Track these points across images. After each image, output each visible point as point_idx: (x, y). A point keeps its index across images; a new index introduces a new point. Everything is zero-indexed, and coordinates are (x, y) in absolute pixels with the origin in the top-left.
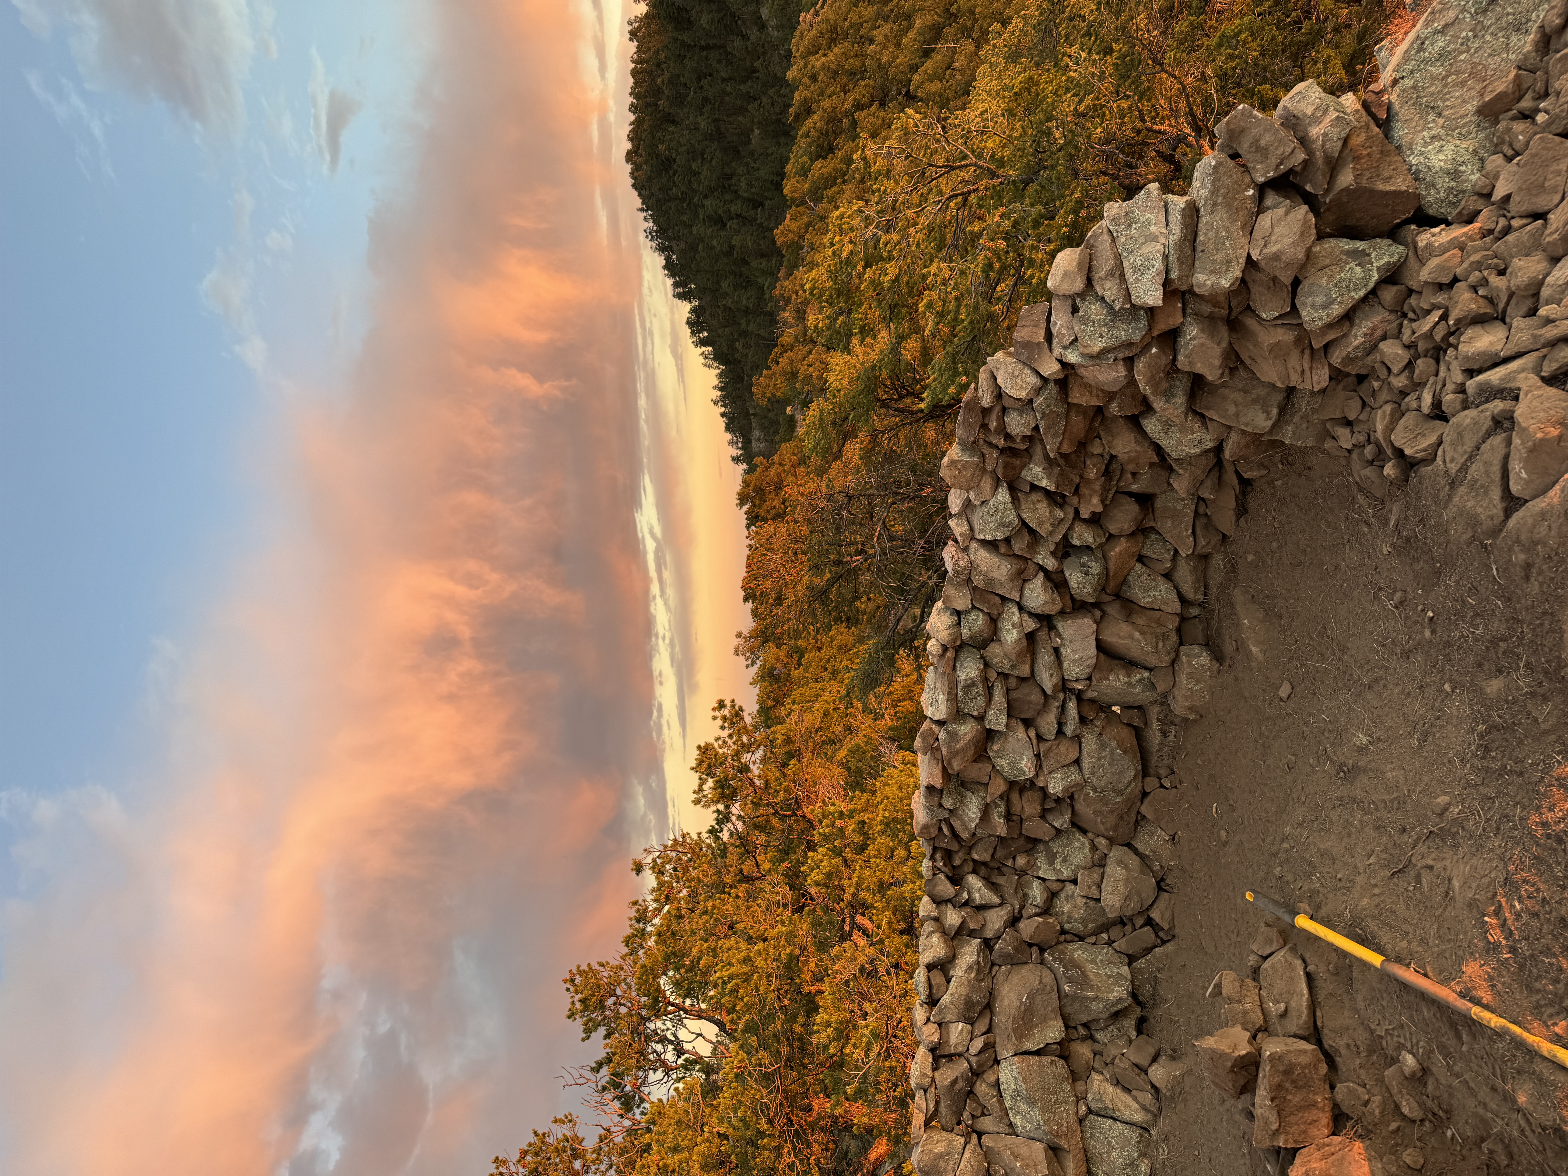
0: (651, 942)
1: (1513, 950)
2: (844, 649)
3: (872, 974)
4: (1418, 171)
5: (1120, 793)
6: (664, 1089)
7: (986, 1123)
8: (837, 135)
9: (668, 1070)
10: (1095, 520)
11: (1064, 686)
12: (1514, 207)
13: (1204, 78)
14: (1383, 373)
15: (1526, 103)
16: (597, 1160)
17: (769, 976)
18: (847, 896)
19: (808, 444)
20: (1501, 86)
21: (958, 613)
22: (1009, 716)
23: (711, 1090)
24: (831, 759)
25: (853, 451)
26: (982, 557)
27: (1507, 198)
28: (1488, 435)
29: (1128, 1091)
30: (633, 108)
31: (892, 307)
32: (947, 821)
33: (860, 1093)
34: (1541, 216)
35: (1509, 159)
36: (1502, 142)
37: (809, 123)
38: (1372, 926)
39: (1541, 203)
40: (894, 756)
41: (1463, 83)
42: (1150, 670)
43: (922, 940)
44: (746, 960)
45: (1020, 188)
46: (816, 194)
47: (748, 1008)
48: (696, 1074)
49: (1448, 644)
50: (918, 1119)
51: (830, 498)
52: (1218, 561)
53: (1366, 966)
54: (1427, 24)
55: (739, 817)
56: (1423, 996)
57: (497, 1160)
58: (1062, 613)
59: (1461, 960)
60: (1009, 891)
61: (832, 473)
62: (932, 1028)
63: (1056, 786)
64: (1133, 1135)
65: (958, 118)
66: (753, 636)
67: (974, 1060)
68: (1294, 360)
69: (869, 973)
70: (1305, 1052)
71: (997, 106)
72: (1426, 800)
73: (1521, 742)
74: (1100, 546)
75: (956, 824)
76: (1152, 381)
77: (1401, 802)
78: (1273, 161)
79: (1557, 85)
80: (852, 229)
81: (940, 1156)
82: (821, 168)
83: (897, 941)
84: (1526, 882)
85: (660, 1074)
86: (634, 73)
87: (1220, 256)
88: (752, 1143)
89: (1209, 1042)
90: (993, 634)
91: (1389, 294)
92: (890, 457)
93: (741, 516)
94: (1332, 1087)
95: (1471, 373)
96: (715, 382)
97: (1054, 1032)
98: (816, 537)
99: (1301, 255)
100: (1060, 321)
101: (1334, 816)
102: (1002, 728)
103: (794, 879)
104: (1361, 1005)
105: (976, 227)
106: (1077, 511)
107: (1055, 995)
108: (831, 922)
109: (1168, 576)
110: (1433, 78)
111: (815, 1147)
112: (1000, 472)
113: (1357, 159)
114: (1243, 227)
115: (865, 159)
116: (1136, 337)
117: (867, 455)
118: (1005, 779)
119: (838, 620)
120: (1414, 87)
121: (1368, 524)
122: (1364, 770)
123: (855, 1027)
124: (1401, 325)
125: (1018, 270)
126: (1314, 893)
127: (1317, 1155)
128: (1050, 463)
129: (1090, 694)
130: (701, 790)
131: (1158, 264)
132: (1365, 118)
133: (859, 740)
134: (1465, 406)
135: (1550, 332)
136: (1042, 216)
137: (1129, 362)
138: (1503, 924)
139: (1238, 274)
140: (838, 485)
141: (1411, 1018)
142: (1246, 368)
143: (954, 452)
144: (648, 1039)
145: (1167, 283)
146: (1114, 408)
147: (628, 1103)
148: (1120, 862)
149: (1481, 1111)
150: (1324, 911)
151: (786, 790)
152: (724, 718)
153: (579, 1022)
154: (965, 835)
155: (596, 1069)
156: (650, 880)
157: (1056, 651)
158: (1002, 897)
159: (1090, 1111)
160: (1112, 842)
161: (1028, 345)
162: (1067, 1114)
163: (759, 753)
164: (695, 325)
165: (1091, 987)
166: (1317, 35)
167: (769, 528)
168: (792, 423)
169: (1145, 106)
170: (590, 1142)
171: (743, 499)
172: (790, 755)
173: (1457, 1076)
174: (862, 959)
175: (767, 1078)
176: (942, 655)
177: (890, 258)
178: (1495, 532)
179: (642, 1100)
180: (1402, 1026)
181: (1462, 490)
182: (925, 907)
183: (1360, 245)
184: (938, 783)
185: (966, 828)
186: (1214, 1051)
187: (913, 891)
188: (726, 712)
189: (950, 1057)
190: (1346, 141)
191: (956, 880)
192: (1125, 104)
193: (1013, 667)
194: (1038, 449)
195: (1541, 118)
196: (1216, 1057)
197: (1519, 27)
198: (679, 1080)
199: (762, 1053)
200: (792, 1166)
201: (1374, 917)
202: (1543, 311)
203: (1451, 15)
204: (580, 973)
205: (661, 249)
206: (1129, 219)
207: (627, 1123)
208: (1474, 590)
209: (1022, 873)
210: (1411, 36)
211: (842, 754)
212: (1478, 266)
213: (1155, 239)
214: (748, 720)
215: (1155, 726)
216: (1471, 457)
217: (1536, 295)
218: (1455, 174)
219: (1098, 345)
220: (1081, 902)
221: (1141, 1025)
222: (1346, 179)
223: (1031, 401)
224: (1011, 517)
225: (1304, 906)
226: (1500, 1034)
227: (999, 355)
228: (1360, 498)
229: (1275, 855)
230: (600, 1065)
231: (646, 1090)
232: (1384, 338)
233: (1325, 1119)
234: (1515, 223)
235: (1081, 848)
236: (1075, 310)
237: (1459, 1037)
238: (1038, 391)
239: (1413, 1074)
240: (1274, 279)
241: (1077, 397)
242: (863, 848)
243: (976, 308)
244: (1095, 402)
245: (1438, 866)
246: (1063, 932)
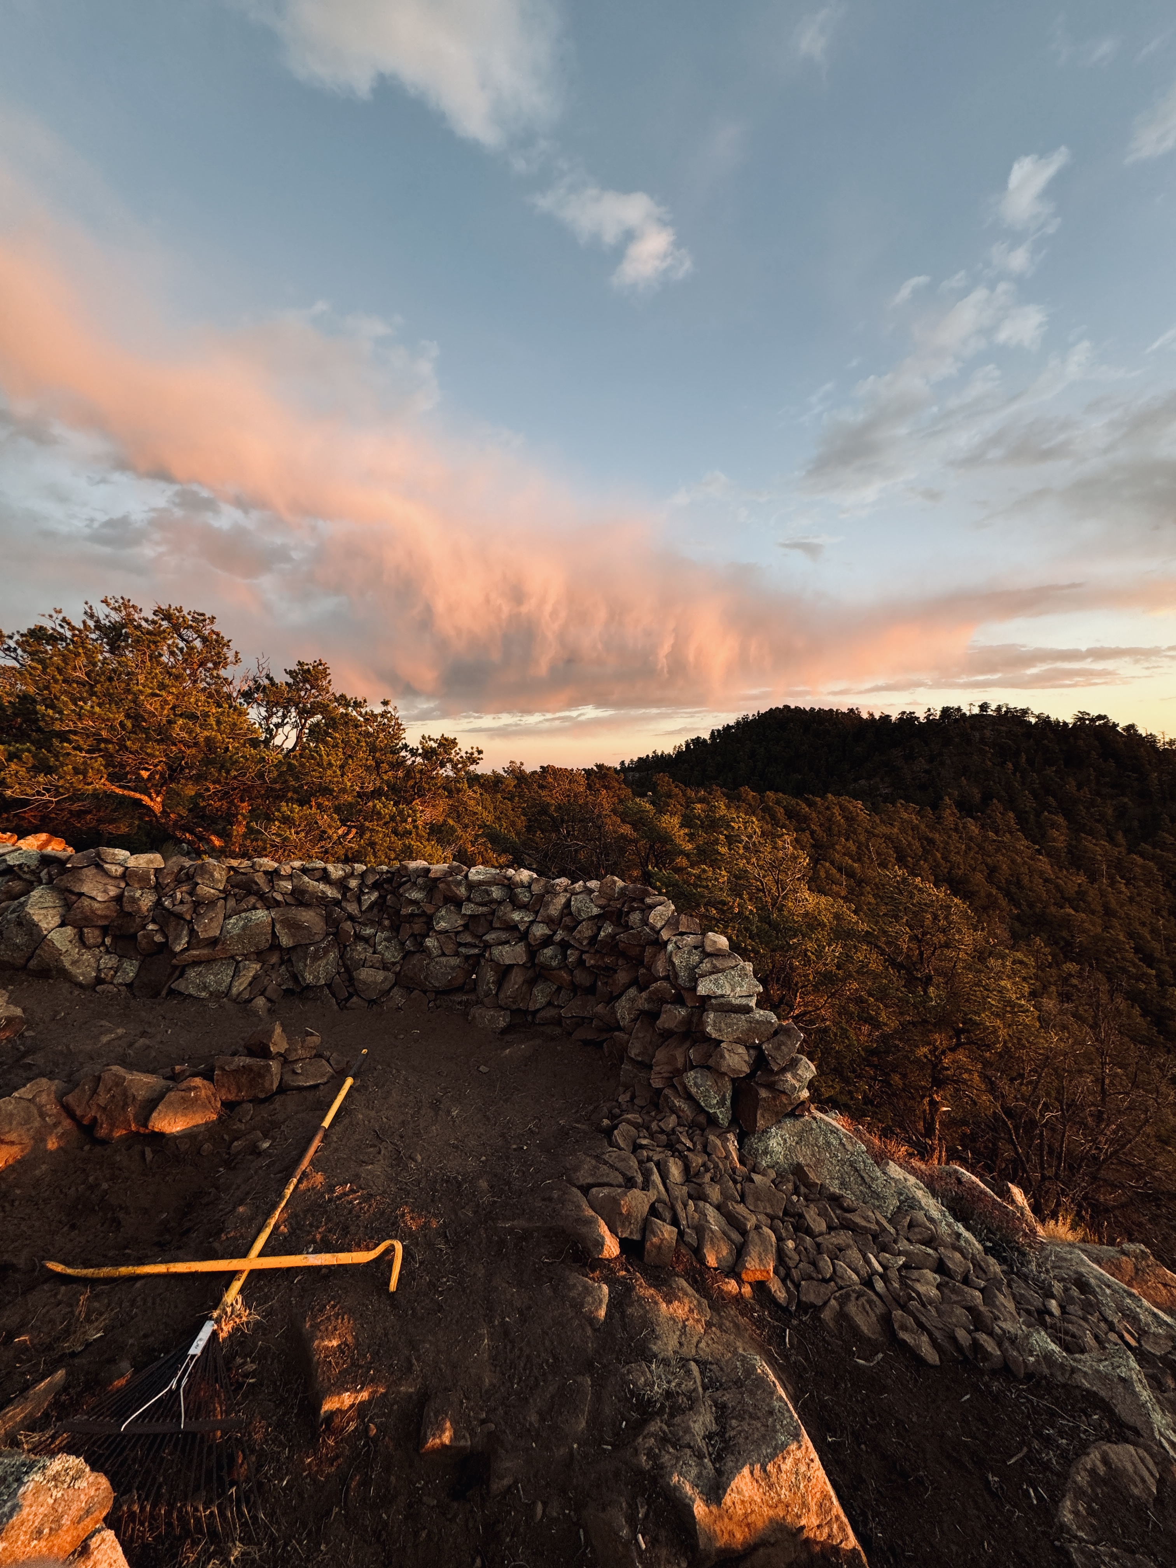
0: (342, 710)
1: (330, 1200)
2: (513, 824)
3: (321, 839)
4: (767, 1132)
5: (426, 978)
6: (255, 717)
7: (232, 903)
8: (797, 821)
9: (267, 719)
10: (581, 962)
11: (487, 946)
12: (747, 1185)
13: (824, 1020)
14: (659, 1118)
15: (803, 1189)
16: (212, 677)
17: (321, 778)
18: (367, 824)
19: (630, 804)
20: (812, 1175)
21: (529, 886)
22: (470, 916)
23: (255, 743)
24: (448, 816)
25: (626, 830)
26: (562, 900)
27: (752, 1181)
28: (623, 1174)
29: (250, 984)
30: (812, 709)
31: (704, 851)
32: (409, 880)
33: (250, 830)
34: (743, 1200)
35: (773, 1182)
36: (782, 1177)
37: (804, 806)
38: (346, 1121)
39: (750, 1200)
40: (448, 853)
41: (813, 1155)
42: (497, 994)
43: (340, 865)
44: (330, 765)
45: (765, 919)
46: (767, 809)
47: (302, 765)
48: (264, 735)
49: (508, 1158)
50: (234, 863)
51: (599, 816)
52: (558, 1031)
53: (323, 1118)
54: (845, 1135)
55: (414, 762)
56: (305, 1150)
57: (214, 618)
58: (528, 945)
59: (324, 1171)
60: (369, 915)
61: (614, 818)
62: (289, 871)
63: (430, 942)
64: (223, 988)
65: (804, 886)
66: (522, 772)
67: (270, 895)
68: (667, 1068)
69: (322, 836)
70: (272, 1084)
71: (810, 907)
72: (419, 1148)
73: (451, 1200)
74: (567, 966)
75: (408, 885)
76: (657, 990)
77: (418, 1135)
78: (773, 1053)
79: (812, 1206)
80: (746, 828)
81: (212, 876)
82: (780, 812)
83: (341, 852)
84: (370, 1206)
85: (264, 714)
86: (831, 710)
87: (723, 1025)
88: (222, 766)
89: (278, 1030)
90: (518, 906)
91: (702, 1119)
92: (622, 851)
93: (590, 765)
94: (250, 1101)
95: (658, 1164)
96: (666, 753)
97: (285, 941)
98: (578, 809)
99: (723, 1070)
100: (690, 940)
101: (411, 1098)
102: (463, 911)
103: (377, 793)
104: (299, 1116)
105: (745, 897)
106: (587, 952)
107: (308, 942)
108: (351, 814)
109: (550, 1004)
110: (817, 1139)
111: (219, 804)
112: (609, 909)
113: (774, 1099)
114: (738, 1038)
115: (783, 835)
116: (680, 981)
117: (623, 837)
118: (434, 913)
119: (529, 820)
120: (812, 1129)
121: (577, 1112)
122: (437, 1114)
123: (290, 828)
124: (685, 1126)
125: (723, 920)
126: (366, 1088)
127: (209, 1093)
128: (612, 936)
129: (483, 962)
130: (430, 740)
131: (719, 992)
132: (796, 1103)
133: (459, 832)
134: (640, 1162)
135: (679, 1207)
136: (751, 932)
137: (666, 978)
138: (345, 1194)
139: (714, 1036)
140: (608, 821)
141: (291, 1144)
142: (663, 1043)
143: (620, 883)
144: (285, 708)
145: (709, 997)
146: (642, 971)
147: (247, 695)
148: (386, 978)
149: (234, 1187)
150: (356, 1094)
151: (430, 789)
152: (472, 754)
153: (296, 668)
154: (401, 891)
155: (268, 677)
156: (378, 710)
157: (507, 942)
158: (365, 911)
159: (238, 962)
160: (397, 974)
161: (677, 923)
162: (236, 948)
163: (451, 774)
164: (697, 741)
165: (312, 962)
166: (847, 1081)
167: (583, 781)
168: (643, 795)
169: (810, 988)
170: (223, 673)
171: (600, 767)
172: (450, 792)
173: (256, 1172)
174: (330, 832)
175: (261, 775)
176: (505, 877)
177: (730, 849)
178: (570, 1181)
179: (248, 703)
180: (286, 1140)
181: (594, 1162)
182: (360, 867)
183: (728, 1102)
184: (432, 875)
185: (405, 891)
186: (273, 1031)
187: (370, 862)
188: (476, 755)
189: (271, 881)
190: (784, 1093)
191: (376, 886)
192: (811, 977)
193: (499, 918)
194: (621, 930)
195: (795, 1198)
196: (270, 1033)
197: (843, 1185)
198: (260, 724)
199: (276, 773)
200: (208, 790)
201: (351, 1122)
202: (690, 1202)
203: (850, 1148)
204: (325, 669)
205: (738, 723)
206: (743, 975)
207: (235, 695)
208: (537, 1171)
209: (380, 923)
210: (840, 1127)
211: (451, 822)
212: (716, 1167)
213: (733, 990)
214: (472, 768)
215: (465, 998)
216: (611, 1166)
217: (700, 1199)
218: (766, 1152)
219: (677, 961)
220: (362, 956)
221: (288, 992)
222: (764, 1093)
223: (647, 925)
224: (584, 916)
225: (358, 1083)
226: (281, 1196)
227: (673, 907)
228: (591, 1107)
229: (389, 1066)
230: (271, 679)
231: (255, 706)
232: (679, 1117)
233: (231, 1097)
234: (739, 1186)
235: (393, 956)
236: (696, 948)
237: (280, 1172)
238: (653, 928)
239: (257, 1147)
240: (711, 1056)
241: (649, 950)
242: (395, 832)
243: (703, 897)
244: (646, 960)
245: (380, 1157)
246: (345, 947)
